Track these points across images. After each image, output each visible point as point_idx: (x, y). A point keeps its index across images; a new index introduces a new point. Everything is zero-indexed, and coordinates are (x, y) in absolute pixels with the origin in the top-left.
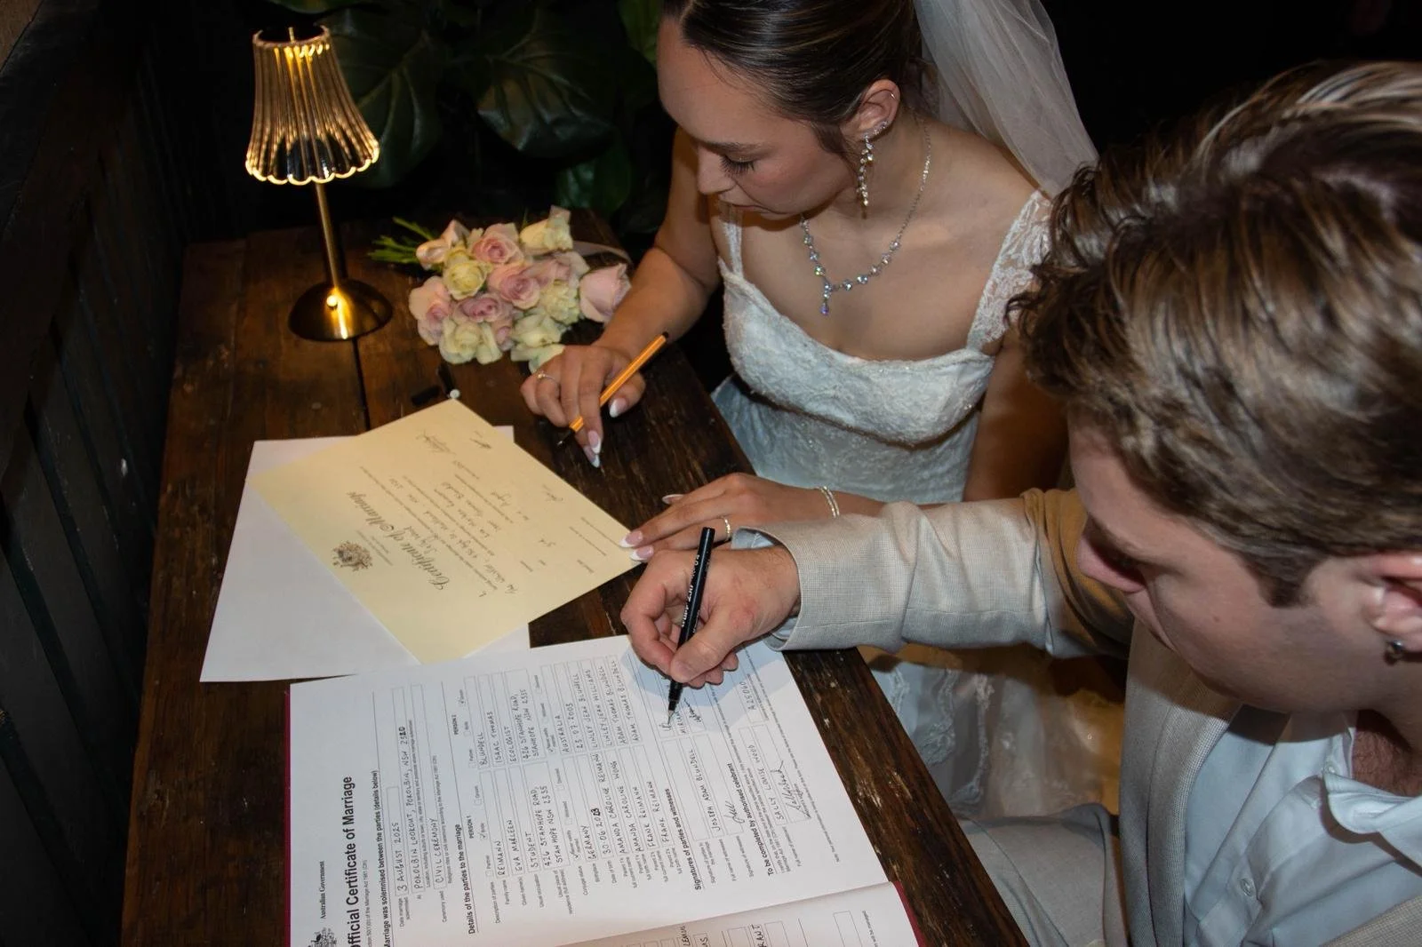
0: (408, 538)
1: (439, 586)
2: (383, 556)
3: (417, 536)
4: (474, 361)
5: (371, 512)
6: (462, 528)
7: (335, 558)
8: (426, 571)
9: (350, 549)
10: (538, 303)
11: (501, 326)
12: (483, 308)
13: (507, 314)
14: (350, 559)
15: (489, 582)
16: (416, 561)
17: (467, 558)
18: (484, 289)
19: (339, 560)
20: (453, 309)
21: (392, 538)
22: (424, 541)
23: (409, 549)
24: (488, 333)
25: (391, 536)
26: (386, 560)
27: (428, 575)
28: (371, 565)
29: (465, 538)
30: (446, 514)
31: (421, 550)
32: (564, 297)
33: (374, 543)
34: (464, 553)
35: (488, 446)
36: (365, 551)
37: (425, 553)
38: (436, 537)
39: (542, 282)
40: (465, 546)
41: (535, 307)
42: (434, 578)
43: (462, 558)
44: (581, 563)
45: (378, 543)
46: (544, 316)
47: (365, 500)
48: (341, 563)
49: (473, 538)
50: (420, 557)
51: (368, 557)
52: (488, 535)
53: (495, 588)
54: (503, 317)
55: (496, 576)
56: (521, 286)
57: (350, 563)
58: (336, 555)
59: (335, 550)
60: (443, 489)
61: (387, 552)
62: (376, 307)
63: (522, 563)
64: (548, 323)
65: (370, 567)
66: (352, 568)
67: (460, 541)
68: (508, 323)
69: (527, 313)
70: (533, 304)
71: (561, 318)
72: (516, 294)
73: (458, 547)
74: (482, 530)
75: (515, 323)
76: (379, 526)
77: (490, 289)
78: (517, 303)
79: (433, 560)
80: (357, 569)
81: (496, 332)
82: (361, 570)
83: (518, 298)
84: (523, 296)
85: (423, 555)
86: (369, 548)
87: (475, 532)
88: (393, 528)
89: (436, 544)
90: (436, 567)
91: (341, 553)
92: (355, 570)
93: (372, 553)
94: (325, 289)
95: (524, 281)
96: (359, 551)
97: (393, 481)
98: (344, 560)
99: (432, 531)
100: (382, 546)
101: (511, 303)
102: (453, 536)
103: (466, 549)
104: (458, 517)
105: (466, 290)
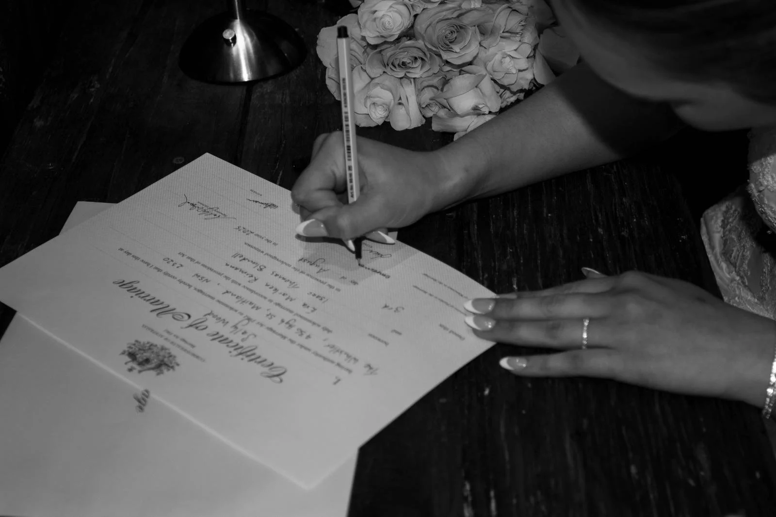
0: (213, 326)
1: (277, 379)
2: (188, 352)
3: (225, 322)
4: (386, 125)
5: (155, 301)
6: (278, 305)
7: (126, 363)
8: (253, 363)
9: (143, 349)
10: (475, 58)
11: (425, 84)
12: (405, 58)
13: (436, 69)
14: (147, 361)
15: (338, 365)
16: (235, 353)
17: (302, 340)
18: (409, 33)
19: (134, 365)
20: (368, 55)
21: (192, 329)
22: (235, 327)
23: (218, 337)
24: (409, 91)
25: (191, 326)
26: (194, 355)
27: (259, 369)
28: (178, 365)
29: (288, 317)
30: (252, 291)
31: (237, 338)
32: (513, 54)
33: (172, 338)
34: (292, 333)
35: (273, 206)
36: (163, 348)
37: (243, 340)
38: (249, 319)
39: (484, 31)
40: (291, 326)
41: (470, 63)
42: (266, 370)
43: (292, 342)
44: (445, 328)
45: (177, 337)
46: (484, 76)
47: (139, 286)
48: (138, 368)
49: (297, 315)
50: (237, 347)
51: (170, 356)
52: (315, 309)
53: (350, 371)
54: (430, 73)
55: (344, 356)
56: (455, 35)
57: (149, 366)
58: (127, 358)
59: (123, 353)
60: (236, 262)
61: (193, 346)
62: (285, 47)
63: (370, 335)
64: (487, 85)
65: (176, 368)
66: (153, 373)
67: (283, 321)
68: (435, 81)
69: (461, 69)
70: (468, 59)
71: (506, 82)
72: (448, 44)
73: (282, 329)
74: (304, 305)
75: (446, 81)
76: (170, 316)
77: (417, 35)
78: (446, 56)
79: (256, 348)
80: (161, 372)
81: (419, 91)
82: (167, 374)
83: (450, 50)
84: (456, 48)
85: (241, 344)
86: (167, 345)
87: (297, 306)
88: (189, 316)
89: (251, 328)
90: (263, 357)
91: (132, 356)
92: (158, 374)
93: (174, 351)
94: (227, 24)
95: (460, 29)
96: (155, 350)
97: (167, 260)
98: (140, 364)
99: (241, 314)
100: (184, 340)
101: (440, 56)
102: (270, 316)
103: (294, 329)
104: (269, 293)
105: (385, 33)
